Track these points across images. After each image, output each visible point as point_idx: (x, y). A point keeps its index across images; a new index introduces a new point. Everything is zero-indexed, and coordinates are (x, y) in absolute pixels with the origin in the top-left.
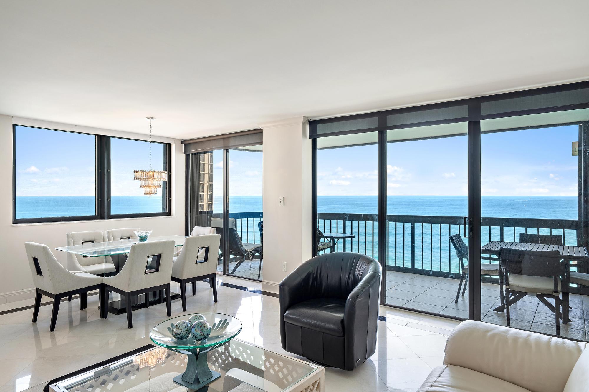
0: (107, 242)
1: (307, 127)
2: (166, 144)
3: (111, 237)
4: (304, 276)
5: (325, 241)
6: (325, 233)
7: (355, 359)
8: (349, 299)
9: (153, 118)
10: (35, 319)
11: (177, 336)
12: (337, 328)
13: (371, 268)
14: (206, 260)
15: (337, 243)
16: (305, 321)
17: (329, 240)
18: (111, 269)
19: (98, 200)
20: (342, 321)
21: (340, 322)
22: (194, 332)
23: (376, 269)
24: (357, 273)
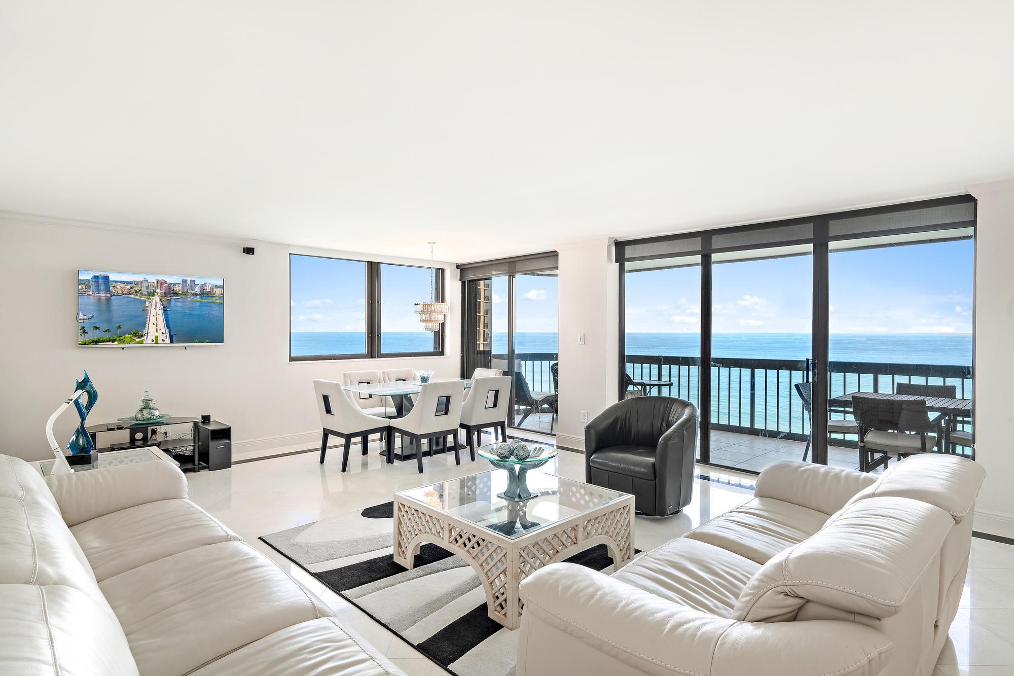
0: (383, 383)
1: (613, 248)
2: (440, 269)
3: (386, 378)
4: (611, 420)
5: (634, 389)
6: (634, 379)
7: (667, 505)
8: (661, 441)
9: (434, 243)
10: (322, 461)
11: (501, 456)
12: (647, 471)
13: (687, 412)
14: (495, 405)
15: (650, 391)
16: (613, 464)
17: (640, 387)
18: (391, 412)
19: (368, 336)
20: (654, 464)
21: (651, 465)
22: (517, 452)
23: (692, 413)
24: (670, 418)
